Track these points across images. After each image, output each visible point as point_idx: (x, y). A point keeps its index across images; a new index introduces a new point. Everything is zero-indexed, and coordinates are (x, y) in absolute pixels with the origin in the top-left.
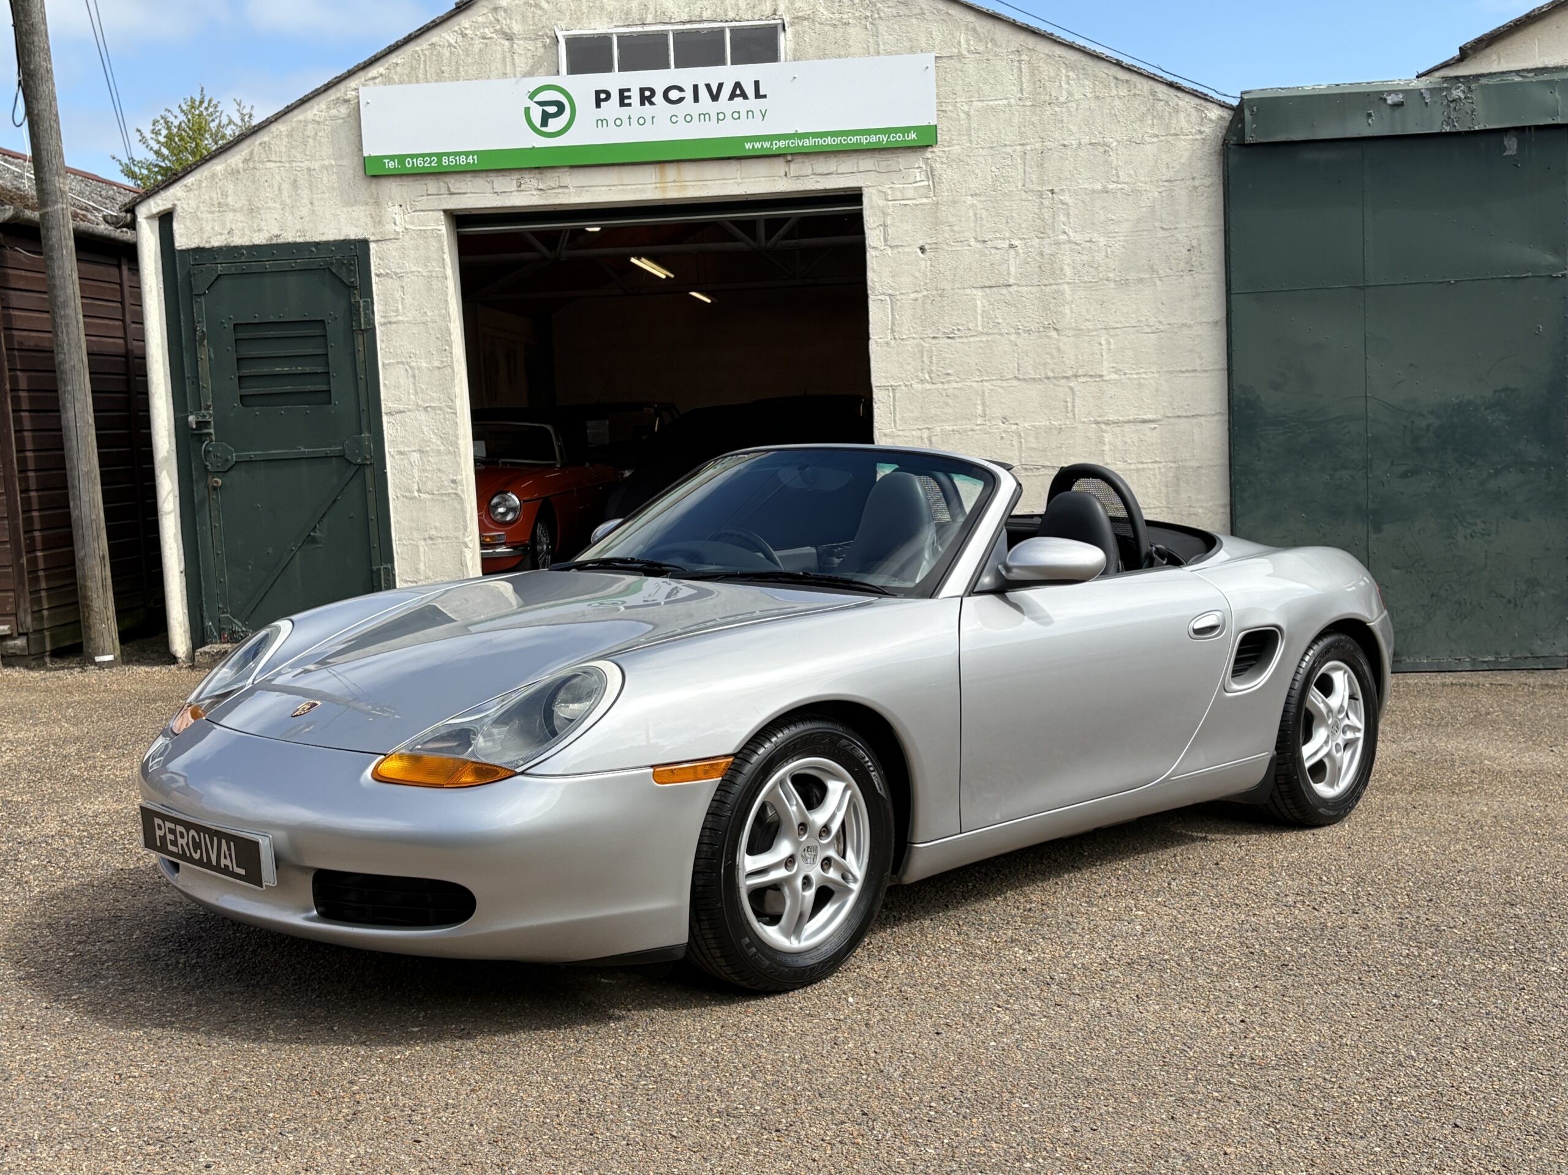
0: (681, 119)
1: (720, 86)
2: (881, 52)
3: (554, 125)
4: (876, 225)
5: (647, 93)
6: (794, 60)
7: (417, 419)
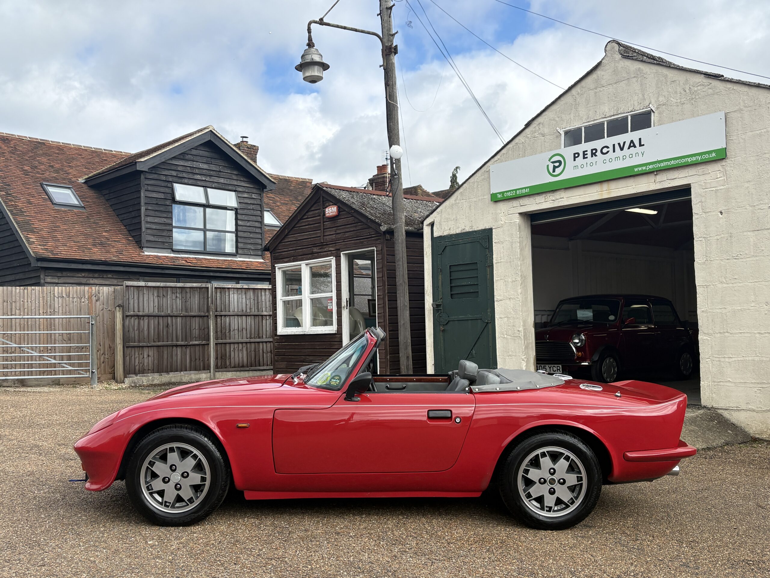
0: (607, 161)
1: (624, 143)
2: (700, 114)
3: (558, 171)
4: (697, 202)
5: (594, 151)
6: (659, 125)
7: (506, 304)
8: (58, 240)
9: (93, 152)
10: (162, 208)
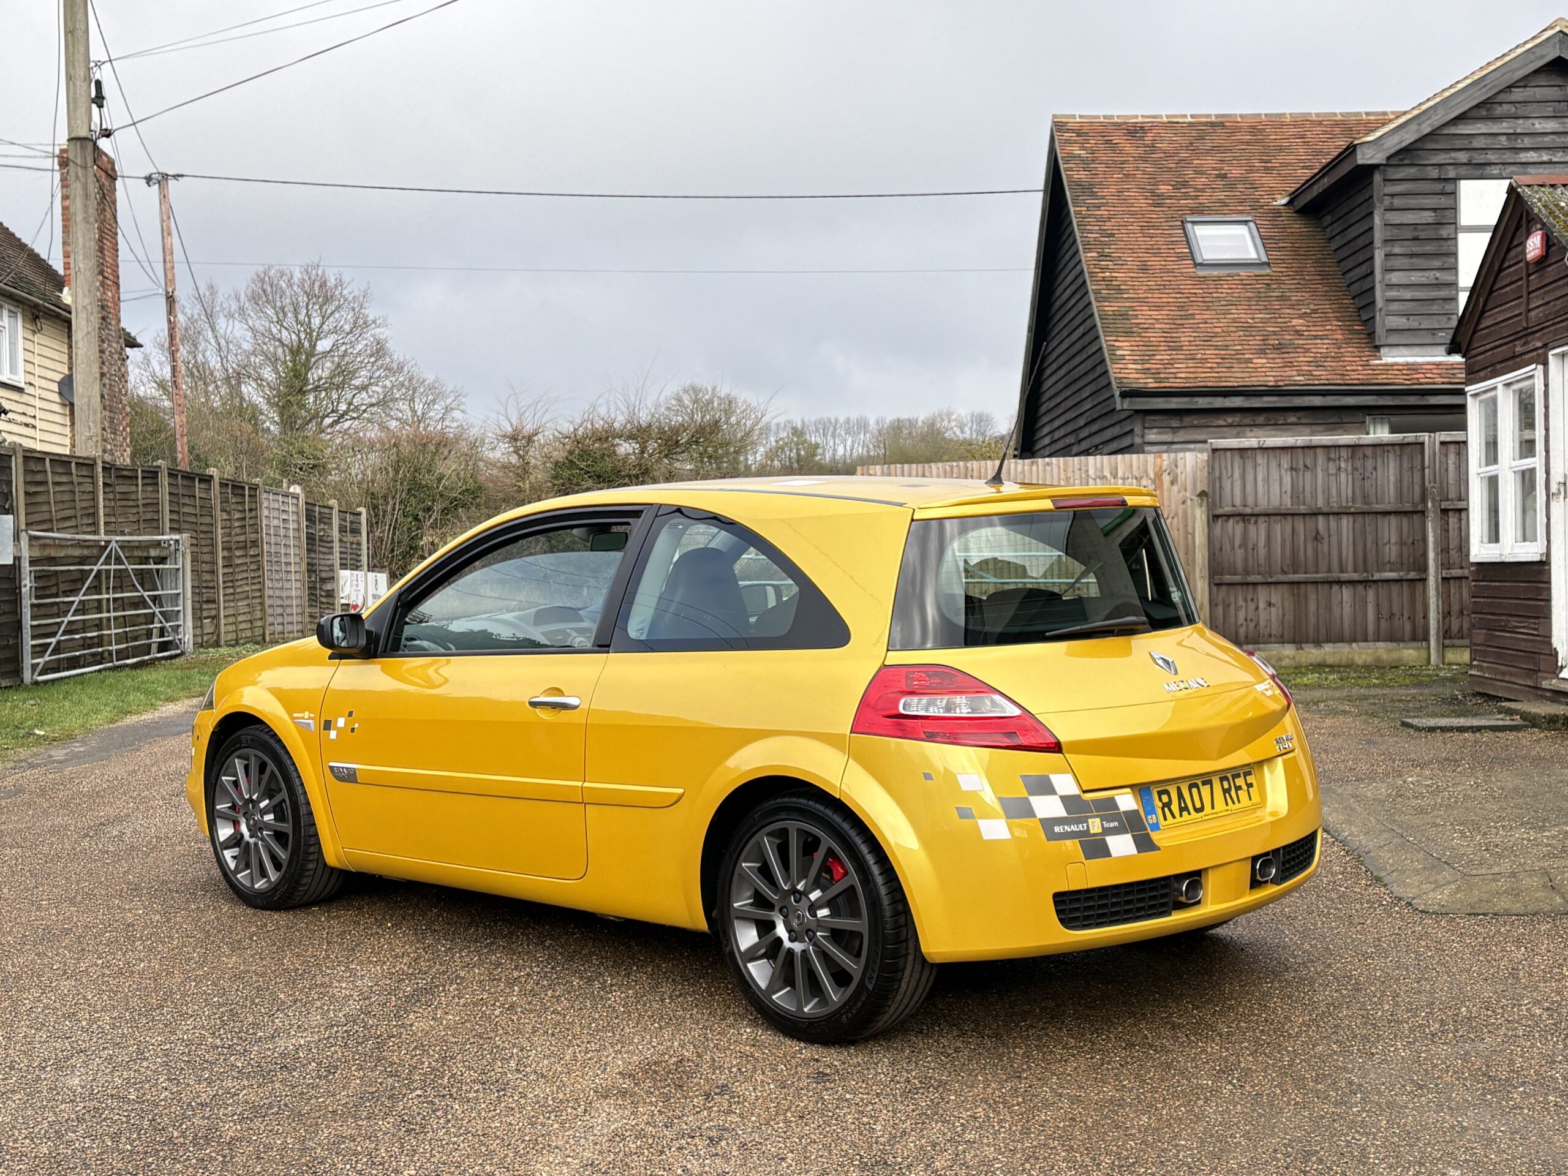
8: (1180, 348)
9: (1337, 124)
10: (1429, 248)
